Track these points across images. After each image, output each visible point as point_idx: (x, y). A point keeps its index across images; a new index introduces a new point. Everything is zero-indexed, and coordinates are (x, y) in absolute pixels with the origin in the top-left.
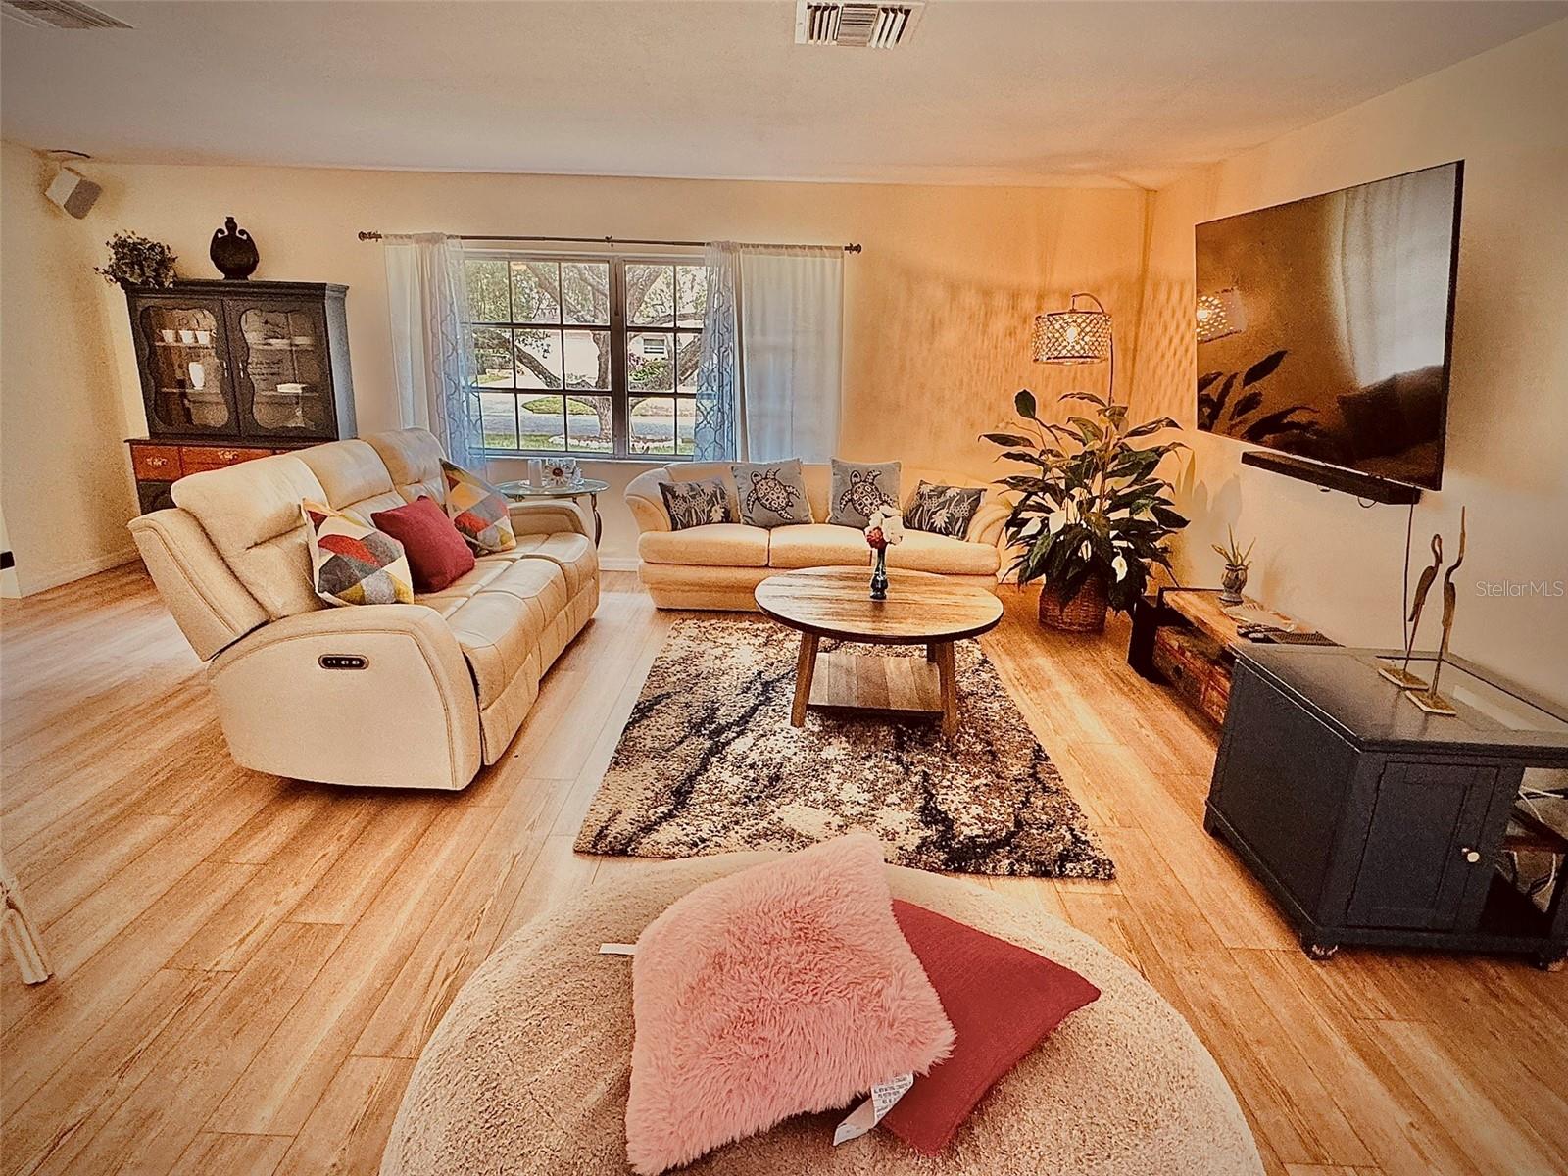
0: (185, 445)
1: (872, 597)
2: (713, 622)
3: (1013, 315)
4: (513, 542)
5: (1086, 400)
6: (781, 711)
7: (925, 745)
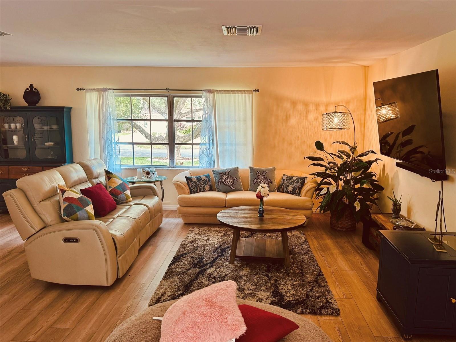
0: (11, 166)
1: (259, 216)
2: (205, 228)
3: (317, 112)
4: (131, 199)
5: (342, 144)
6: (226, 259)
7: (278, 270)
